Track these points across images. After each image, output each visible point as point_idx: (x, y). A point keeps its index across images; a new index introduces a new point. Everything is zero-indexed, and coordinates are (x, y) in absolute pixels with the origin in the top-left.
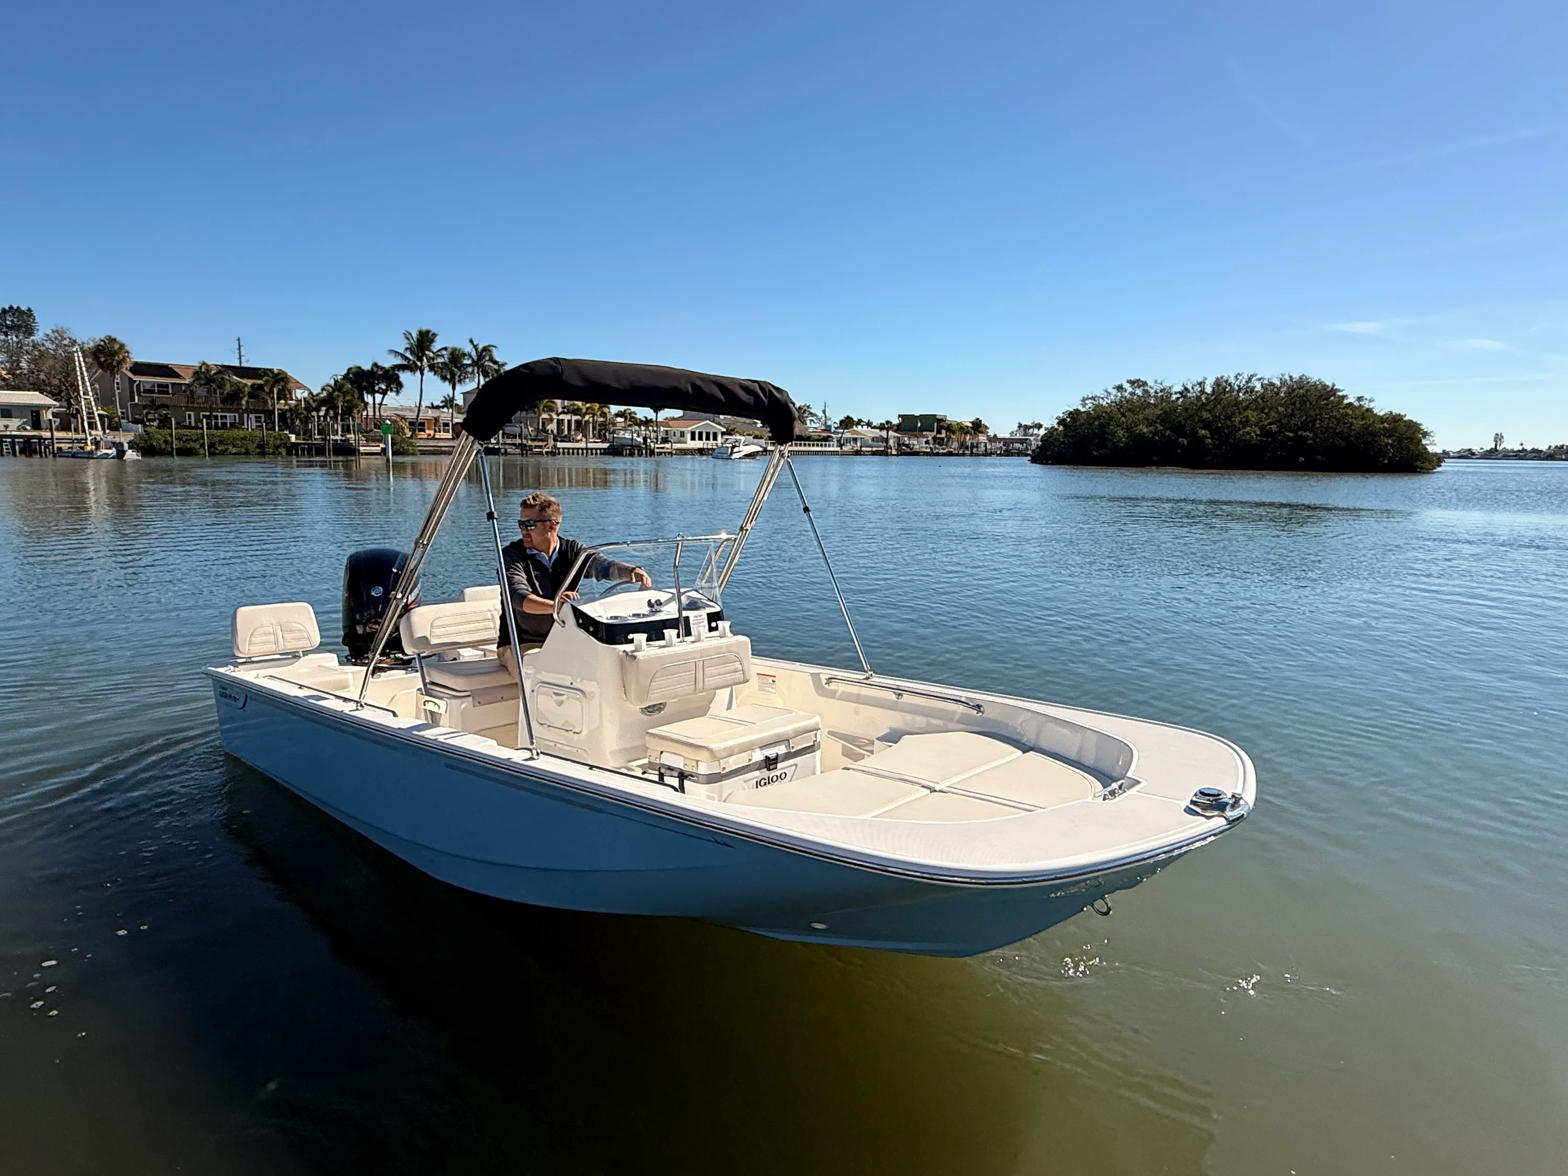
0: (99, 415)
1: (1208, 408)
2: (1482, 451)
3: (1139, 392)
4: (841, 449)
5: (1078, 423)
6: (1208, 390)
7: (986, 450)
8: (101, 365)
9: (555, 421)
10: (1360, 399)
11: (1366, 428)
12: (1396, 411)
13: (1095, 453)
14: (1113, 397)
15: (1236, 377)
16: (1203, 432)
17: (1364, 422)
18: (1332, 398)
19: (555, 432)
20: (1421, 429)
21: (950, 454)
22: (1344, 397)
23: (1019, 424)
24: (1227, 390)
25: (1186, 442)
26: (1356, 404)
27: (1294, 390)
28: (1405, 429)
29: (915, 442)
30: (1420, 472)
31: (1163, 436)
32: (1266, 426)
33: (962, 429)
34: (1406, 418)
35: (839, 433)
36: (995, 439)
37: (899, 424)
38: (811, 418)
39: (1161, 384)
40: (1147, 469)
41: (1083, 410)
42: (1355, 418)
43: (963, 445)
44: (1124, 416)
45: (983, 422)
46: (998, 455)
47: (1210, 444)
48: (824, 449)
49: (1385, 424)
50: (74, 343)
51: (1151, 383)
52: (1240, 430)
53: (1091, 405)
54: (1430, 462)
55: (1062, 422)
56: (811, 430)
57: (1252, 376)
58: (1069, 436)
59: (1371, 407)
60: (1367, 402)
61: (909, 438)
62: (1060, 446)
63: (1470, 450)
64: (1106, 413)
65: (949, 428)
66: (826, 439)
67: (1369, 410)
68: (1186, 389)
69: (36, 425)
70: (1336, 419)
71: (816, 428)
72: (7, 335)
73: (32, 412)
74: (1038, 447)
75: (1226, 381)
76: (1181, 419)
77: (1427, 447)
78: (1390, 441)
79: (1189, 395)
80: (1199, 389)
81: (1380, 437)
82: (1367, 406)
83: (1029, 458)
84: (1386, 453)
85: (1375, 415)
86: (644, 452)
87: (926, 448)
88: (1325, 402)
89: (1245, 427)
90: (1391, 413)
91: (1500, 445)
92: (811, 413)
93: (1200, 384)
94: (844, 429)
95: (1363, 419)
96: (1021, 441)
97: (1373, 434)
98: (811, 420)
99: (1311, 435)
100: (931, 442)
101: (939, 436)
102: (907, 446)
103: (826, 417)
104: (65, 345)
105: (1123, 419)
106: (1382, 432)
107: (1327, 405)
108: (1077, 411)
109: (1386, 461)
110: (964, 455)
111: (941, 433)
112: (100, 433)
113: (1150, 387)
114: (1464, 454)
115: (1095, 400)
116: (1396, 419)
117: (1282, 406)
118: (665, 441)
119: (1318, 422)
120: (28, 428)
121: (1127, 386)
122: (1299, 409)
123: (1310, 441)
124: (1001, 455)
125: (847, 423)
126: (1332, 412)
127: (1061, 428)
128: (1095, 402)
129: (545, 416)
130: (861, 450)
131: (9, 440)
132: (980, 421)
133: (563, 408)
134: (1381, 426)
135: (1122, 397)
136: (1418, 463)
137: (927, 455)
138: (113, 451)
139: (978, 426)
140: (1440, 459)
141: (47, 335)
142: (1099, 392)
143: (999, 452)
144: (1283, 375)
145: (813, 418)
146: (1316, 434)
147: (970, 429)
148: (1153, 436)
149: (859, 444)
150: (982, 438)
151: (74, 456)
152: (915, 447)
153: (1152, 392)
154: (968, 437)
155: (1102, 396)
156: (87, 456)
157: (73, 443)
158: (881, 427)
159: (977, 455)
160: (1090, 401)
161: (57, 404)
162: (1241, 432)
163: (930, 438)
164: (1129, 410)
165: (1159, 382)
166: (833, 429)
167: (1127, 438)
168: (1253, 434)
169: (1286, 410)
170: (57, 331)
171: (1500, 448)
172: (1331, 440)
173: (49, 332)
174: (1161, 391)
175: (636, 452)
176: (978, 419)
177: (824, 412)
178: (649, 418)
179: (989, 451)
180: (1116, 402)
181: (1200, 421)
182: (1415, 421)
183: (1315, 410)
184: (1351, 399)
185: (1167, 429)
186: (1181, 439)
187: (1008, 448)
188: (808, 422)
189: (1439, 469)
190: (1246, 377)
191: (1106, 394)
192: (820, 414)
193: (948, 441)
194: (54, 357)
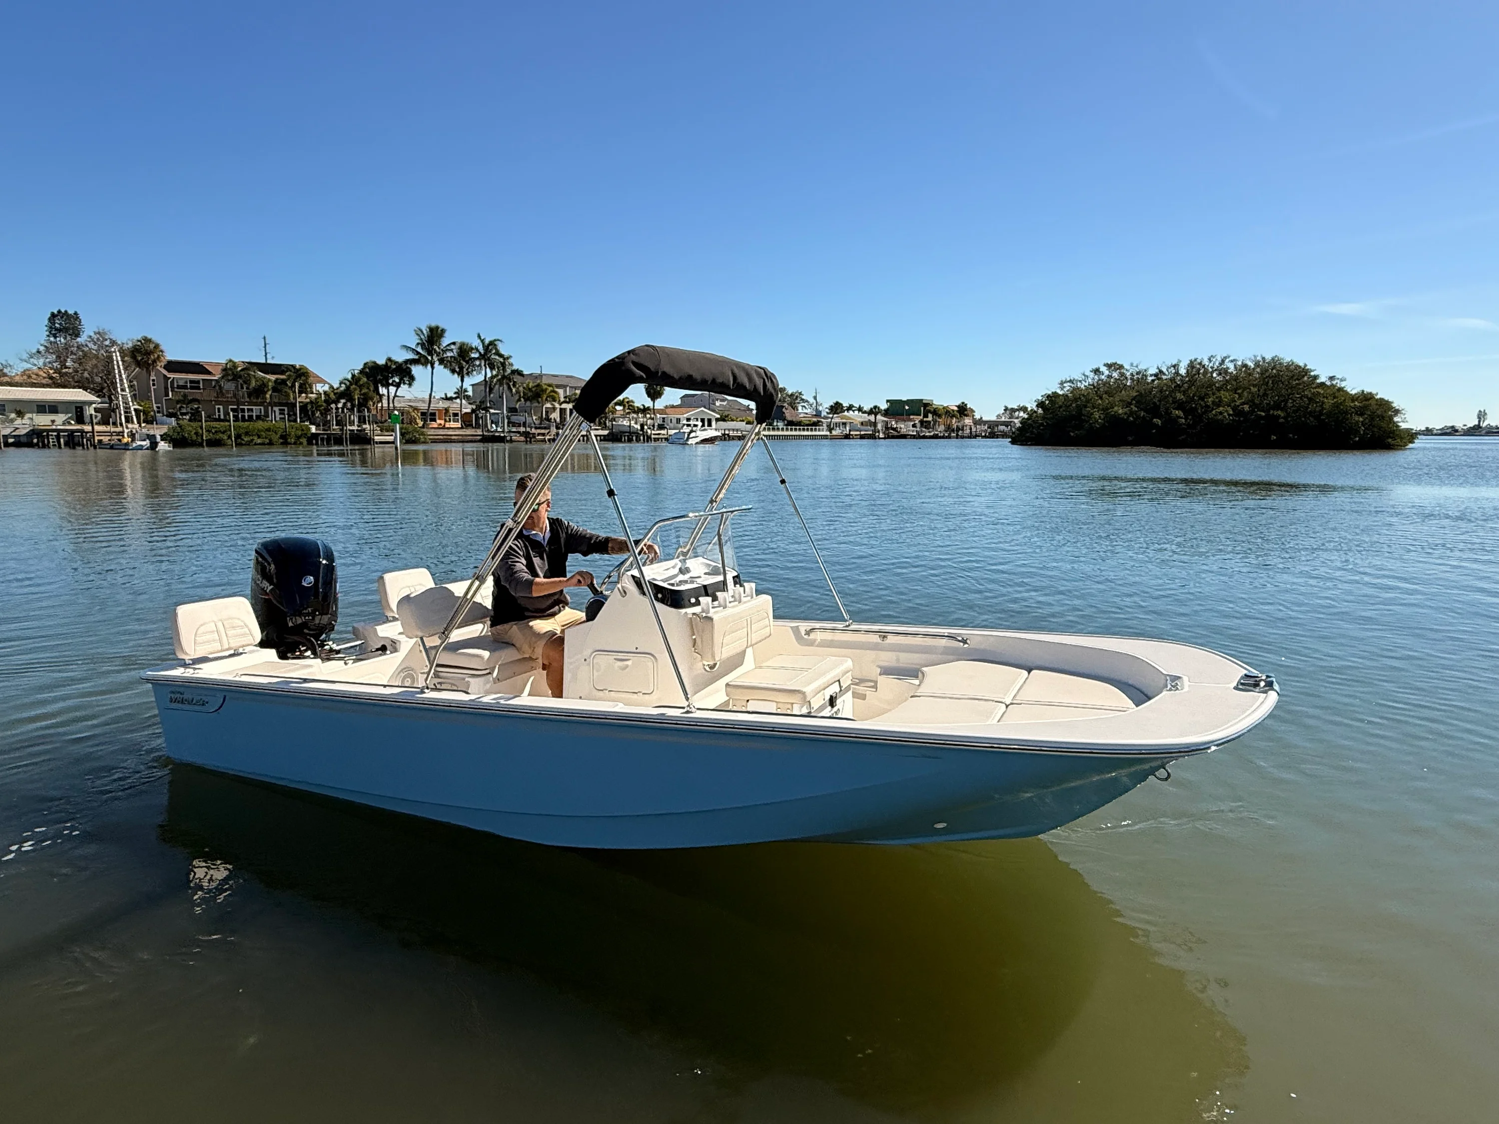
0: (135, 410)
1: (1182, 389)
2: (1465, 428)
3: (1115, 375)
4: (831, 433)
5: (1057, 406)
6: (1183, 371)
7: (971, 432)
8: (138, 364)
9: (558, 410)
10: (1332, 378)
11: (1337, 407)
12: (1367, 390)
13: (1072, 434)
14: (1090, 381)
15: (1210, 360)
16: (1177, 412)
17: (1335, 400)
18: (1306, 378)
19: (558, 420)
20: (1393, 408)
21: (935, 437)
22: (1316, 377)
23: (1006, 407)
24: (1201, 371)
25: (1160, 423)
26: (1328, 383)
27: (1267, 371)
28: (1377, 407)
29: (902, 426)
30: (1392, 449)
31: (1138, 417)
32: (1238, 406)
33: (948, 413)
34: (1378, 397)
35: (827, 418)
36: (980, 422)
37: (888, 409)
38: (803, 404)
39: (1137, 367)
40: (1122, 449)
41: (1061, 393)
42: (1327, 398)
43: (949, 428)
44: (1101, 398)
45: (968, 406)
46: (983, 437)
47: (1184, 424)
48: (814, 433)
49: (1356, 403)
50: (113, 343)
51: (1127, 366)
52: (1213, 409)
53: (1068, 388)
54: (1402, 438)
55: (1040, 404)
56: (802, 415)
57: (1226, 358)
58: (1047, 418)
59: (1342, 386)
60: (1338, 381)
61: (896, 422)
62: (1039, 427)
63: (1453, 427)
64: (1083, 395)
65: (935, 412)
66: (815, 424)
67: (1341, 390)
68: (1161, 372)
69: (80, 420)
70: (1307, 397)
71: (807, 414)
72: (55, 337)
73: (76, 408)
74: (1019, 429)
75: (1200, 364)
76: (1156, 400)
77: (1400, 424)
78: (1361, 419)
79: (1164, 377)
80: (1174, 371)
81: (1351, 415)
82: (1338, 385)
83: (1010, 440)
84: (1356, 432)
85: (1346, 393)
86: (642, 438)
87: (913, 431)
88: (1297, 382)
89: (1219, 406)
90: (1363, 391)
91: (1484, 421)
92: (802, 400)
93: (1174, 366)
94: (834, 414)
95: (1335, 397)
96: (1006, 424)
97: (1346, 413)
98: (804, 406)
99: (1282, 414)
100: (918, 425)
101: (925, 419)
102: (895, 429)
103: (817, 403)
104: (107, 346)
105: (1100, 402)
106: (1353, 410)
107: (1299, 384)
108: (1055, 394)
109: (1357, 439)
110: (949, 437)
111: (927, 417)
112: (136, 426)
113: (1127, 370)
114: (1448, 431)
115: (1073, 383)
116: (1366, 398)
117: (1254, 386)
118: (661, 427)
119: (1290, 401)
120: (73, 422)
121: (1104, 369)
122: (1272, 389)
123: (1281, 420)
124: (985, 437)
125: (836, 408)
126: (1303, 392)
127: (1040, 411)
128: (1073, 385)
129: (548, 405)
130: (850, 434)
131: (55, 434)
132: (966, 405)
133: (565, 397)
134: (1352, 404)
135: (1099, 380)
136: (1390, 440)
137: (914, 438)
138: (147, 443)
139: (963, 410)
140: (1411, 436)
141: (90, 337)
142: (1077, 376)
143: (983, 434)
144: (1255, 356)
145: (805, 404)
146: (1288, 415)
147: (955, 413)
148: (1129, 417)
149: (848, 428)
150: (968, 421)
151: (112, 447)
152: (902, 430)
153: (1128, 374)
154: (954, 420)
155: (1081, 379)
156: (123, 447)
157: (112, 435)
158: (870, 412)
159: (963, 437)
160: (1069, 384)
161: (99, 400)
162: (1214, 412)
163: (917, 422)
164: (1106, 393)
165: (1135, 365)
166: (824, 414)
167: (1103, 419)
168: (1226, 414)
169: (1259, 390)
170: (99, 333)
171: (1484, 425)
172: (1303, 419)
173: (92, 334)
174: (1138, 373)
175: (634, 438)
176: (963, 403)
177: (815, 398)
178: (646, 406)
179: (974, 434)
180: (1093, 385)
181: (1174, 402)
182: (1386, 399)
183: (1287, 390)
184: (1322, 379)
185: (1142, 409)
186: (1155, 420)
187: (992, 431)
188: (800, 408)
189: (1411, 445)
190: (1219, 359)
191: (1083, 377)
192: (812, 400)
193: (934, 424)
194: (96, 356)
